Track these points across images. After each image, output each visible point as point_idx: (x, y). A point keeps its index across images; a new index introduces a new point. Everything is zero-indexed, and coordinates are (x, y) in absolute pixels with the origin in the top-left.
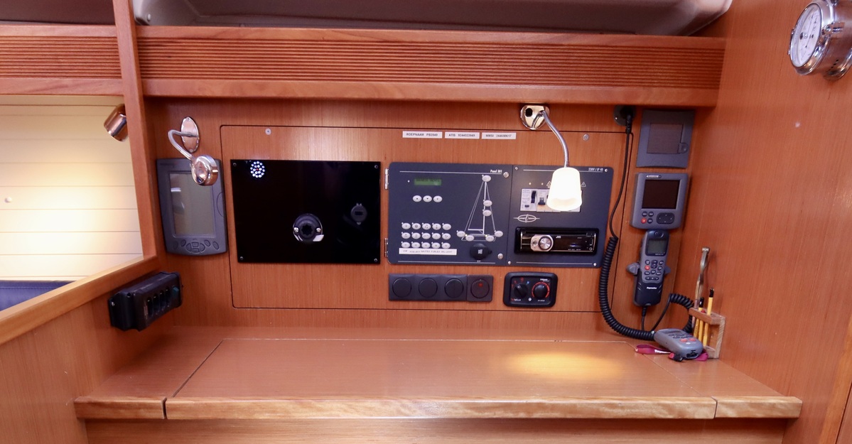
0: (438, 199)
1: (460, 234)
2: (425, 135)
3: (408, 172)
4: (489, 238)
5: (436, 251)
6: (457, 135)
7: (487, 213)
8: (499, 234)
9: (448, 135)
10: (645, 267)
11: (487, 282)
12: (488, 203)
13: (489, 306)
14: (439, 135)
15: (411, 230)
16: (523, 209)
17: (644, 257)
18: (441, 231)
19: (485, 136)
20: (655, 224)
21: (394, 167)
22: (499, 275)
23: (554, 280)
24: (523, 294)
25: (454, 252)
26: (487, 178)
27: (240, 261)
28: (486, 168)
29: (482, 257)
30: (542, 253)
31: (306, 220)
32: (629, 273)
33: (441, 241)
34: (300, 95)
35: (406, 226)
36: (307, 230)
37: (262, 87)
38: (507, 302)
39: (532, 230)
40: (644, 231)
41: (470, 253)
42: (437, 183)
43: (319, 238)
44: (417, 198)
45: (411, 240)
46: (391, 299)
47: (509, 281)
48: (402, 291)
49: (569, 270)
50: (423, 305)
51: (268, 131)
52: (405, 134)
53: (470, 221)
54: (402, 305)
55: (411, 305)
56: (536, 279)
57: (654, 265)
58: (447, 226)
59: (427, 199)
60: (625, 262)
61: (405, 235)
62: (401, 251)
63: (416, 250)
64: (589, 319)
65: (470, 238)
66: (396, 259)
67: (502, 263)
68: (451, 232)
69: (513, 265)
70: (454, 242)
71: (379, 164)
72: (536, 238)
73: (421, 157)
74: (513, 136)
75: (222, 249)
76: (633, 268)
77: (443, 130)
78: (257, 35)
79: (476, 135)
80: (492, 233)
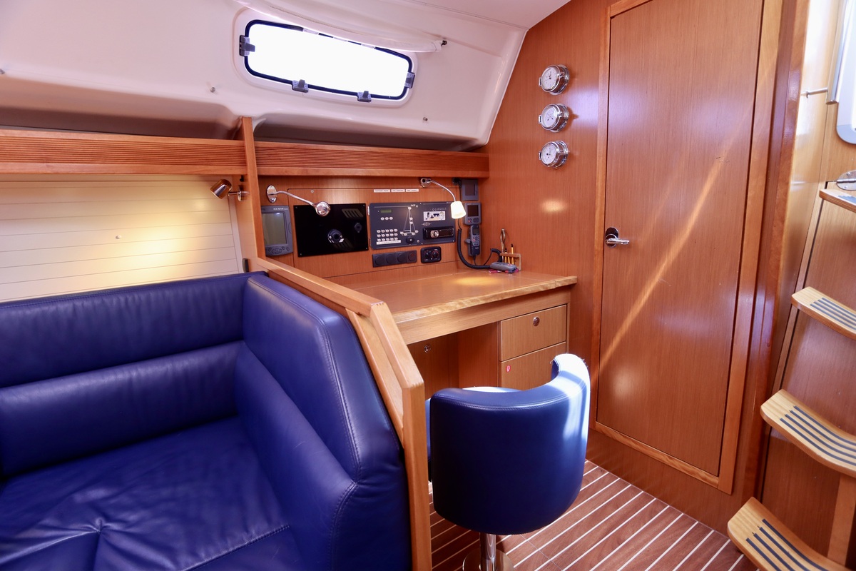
0: (391, 218)
1: (402, 233)
2: (383, 191)
3: (378, 207)
4: (413, 234)
5: (392, 242)
6: (396, 191)
7: (411, 223)
8: (417, 231)
9: (392, 191)
10: (473, 240)
11: (414, 252)
12: (411, 219)
13: (416, 264)
14: (389, 191)
15: (381, 233)
16: (425, 220)
17: (472, 236)
18: (394, 232)
19: (407, 190)
20: (473, 223)
21: (372, 206)
22: (418, 249)
23: (439, 249)
24: (428, 257)
25: (400, 241)
26: (410, 208)
27: (299, 256)
28: (409, 204)
29: (411, 243)
30: (436, 238)
31: (335, 232)
32: (466, 243)
33: (394, 237)
34: (335, 174)
35: (379, 231)
36: (337, 237)
37: (317, 171)
38: (423, 262)
39: (430, 229)
40: (470, 226)
41: (407, 241)
42: (390, 211)
43: (342, 240)
44: (382, 219)
45: (381, 238)
46: (374, 267)
47: (422, 252)
48: (378, 262)
49: (444, 244)
50: (389, 267)
51: (312, 191)
52: (375, 191)
53: (404, 228)
54: (379, 268)
55: (383, 268)
56: (433, 249)
57: (476, 238)
58: (396, 230)
59: (387, 218)
60: (464, 238)
61: (379, 236)
62: (378, 243)
63: (384, 242)
64: (453, 264)
65: (405, 234)
66: (376, 247)
67: (419, 244)
68: (398, 232)
69: (424, 244)
70: (400, 237)
71: (365, 204)
72: (432, 232)
73: (382, 201)
74: (417, 190)
75: (291, 251)
76: (468, 241)
77: (391, 188)
78: (315, 148)
79: (404, 190)
80: (414, 232)
